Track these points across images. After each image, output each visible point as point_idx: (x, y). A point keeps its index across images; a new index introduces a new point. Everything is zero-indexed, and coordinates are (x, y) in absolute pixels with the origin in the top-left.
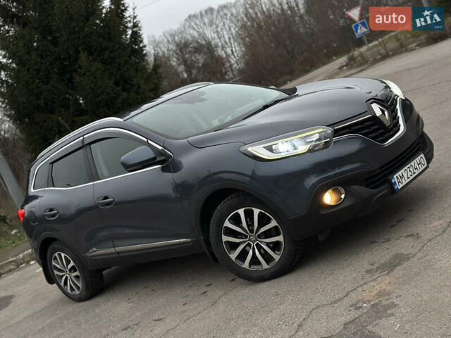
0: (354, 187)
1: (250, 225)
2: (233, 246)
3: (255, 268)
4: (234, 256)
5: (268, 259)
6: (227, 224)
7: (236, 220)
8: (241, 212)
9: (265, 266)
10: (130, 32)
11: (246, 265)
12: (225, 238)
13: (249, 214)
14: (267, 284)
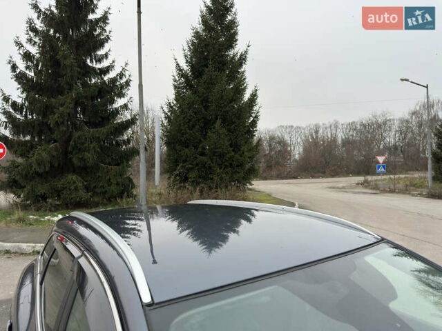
10: (252, 119)
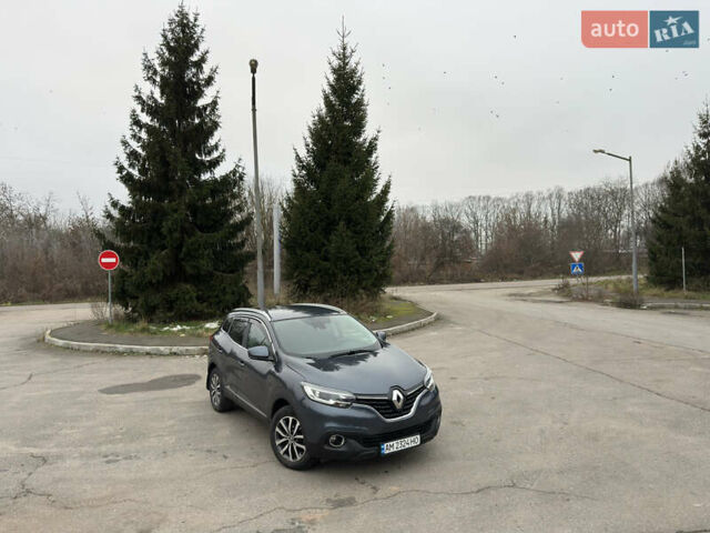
0: (352, 441)
1: (293, 429)
2: (281, 437)
3: (285, 456)
4: (278, 442)
5: (294, 457)
6: (281, 421)
7: (287, 421)
8: (291, 419)
9: (291, 459)
11: (282, 452)
12: (277, 429)
13: (294, 423)
14: (287, 471)
